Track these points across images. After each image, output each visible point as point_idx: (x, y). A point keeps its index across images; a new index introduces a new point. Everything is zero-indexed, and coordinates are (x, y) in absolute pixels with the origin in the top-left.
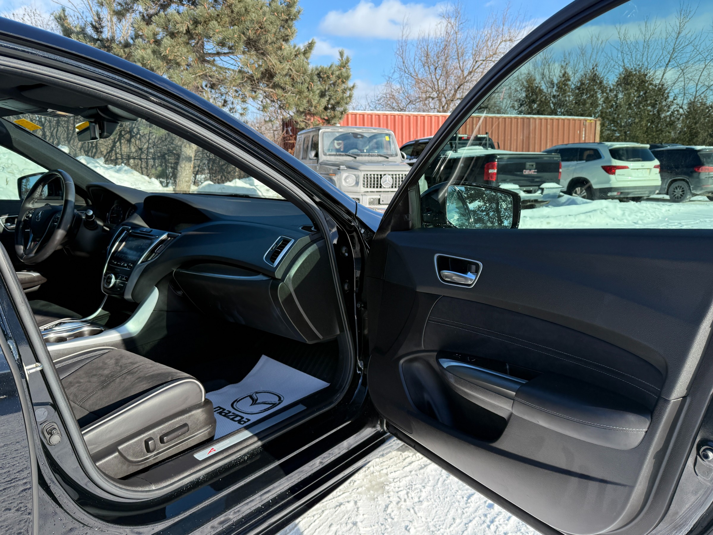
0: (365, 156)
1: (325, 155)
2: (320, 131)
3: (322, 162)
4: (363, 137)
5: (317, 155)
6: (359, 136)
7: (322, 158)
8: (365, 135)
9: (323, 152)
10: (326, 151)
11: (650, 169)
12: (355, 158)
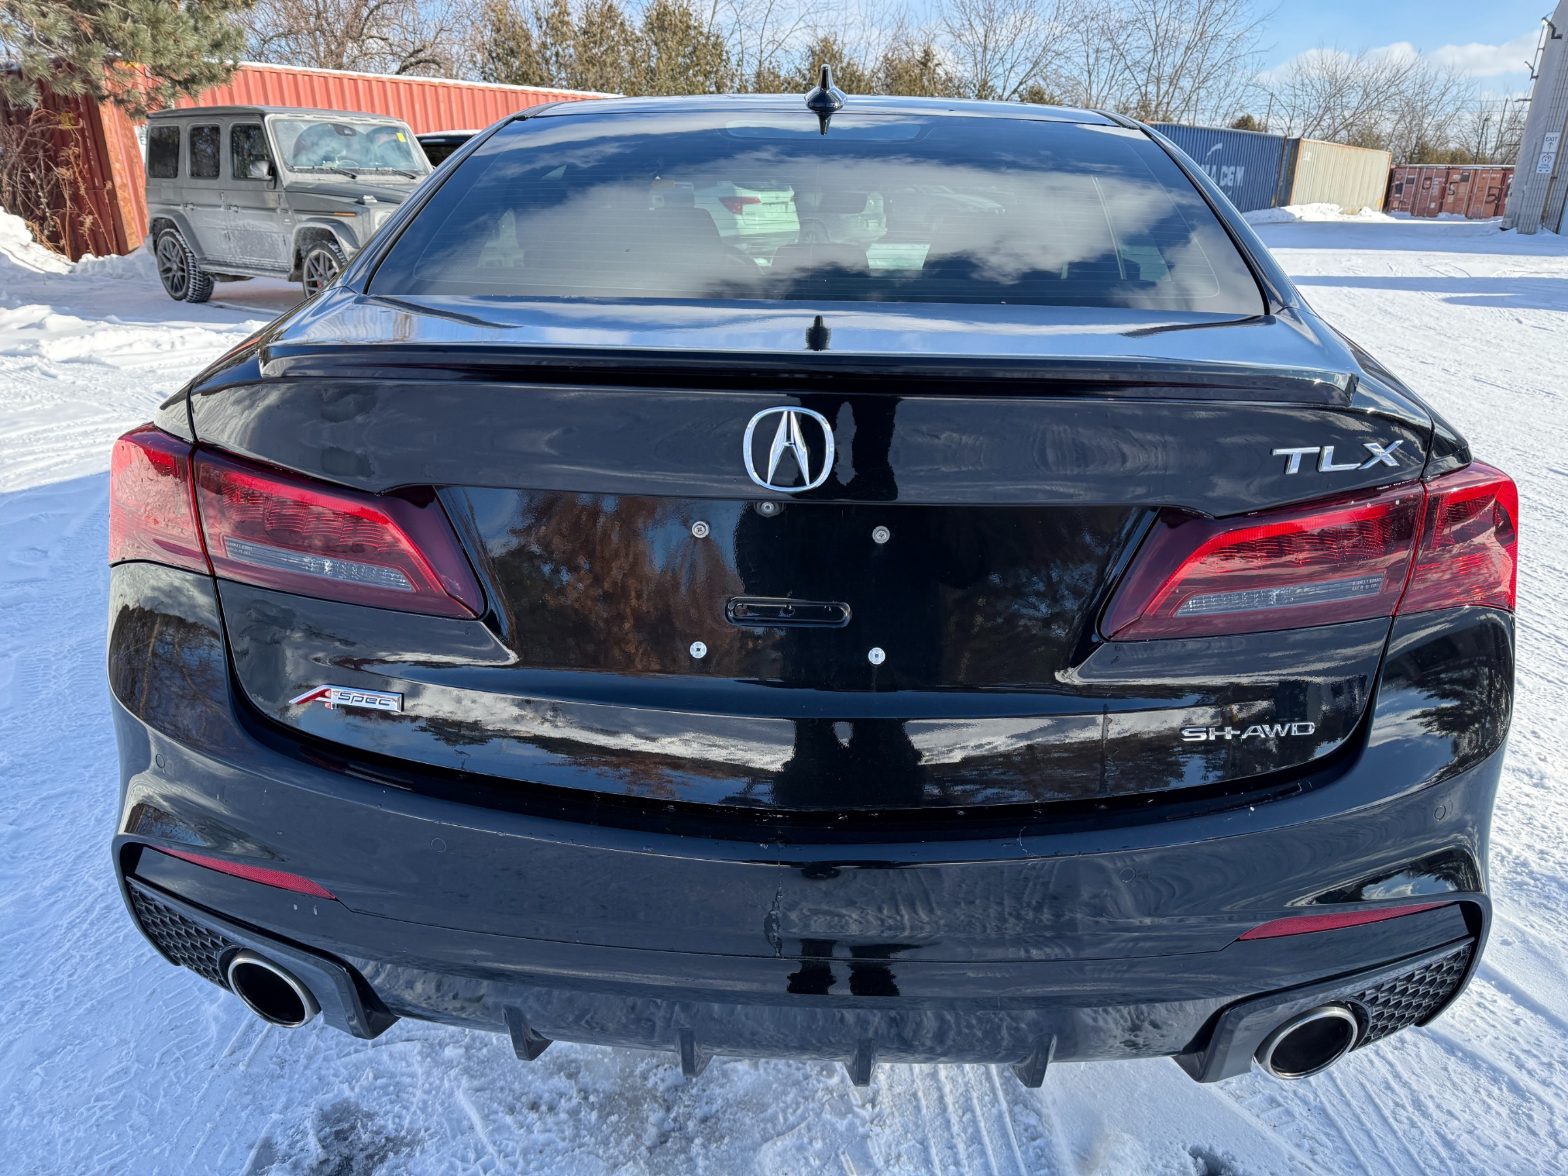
0: (371, 173)
1: (291, 170)
2: (266, 119)
3: (288, 187)
4: (354, 133)
5: (273, 170)
6: (346, 132)
7: (287, 177)
8: (359, 129)
9: (286, 164)
10: (291, 163)
11: (786, 203)
12: (354, 177)
